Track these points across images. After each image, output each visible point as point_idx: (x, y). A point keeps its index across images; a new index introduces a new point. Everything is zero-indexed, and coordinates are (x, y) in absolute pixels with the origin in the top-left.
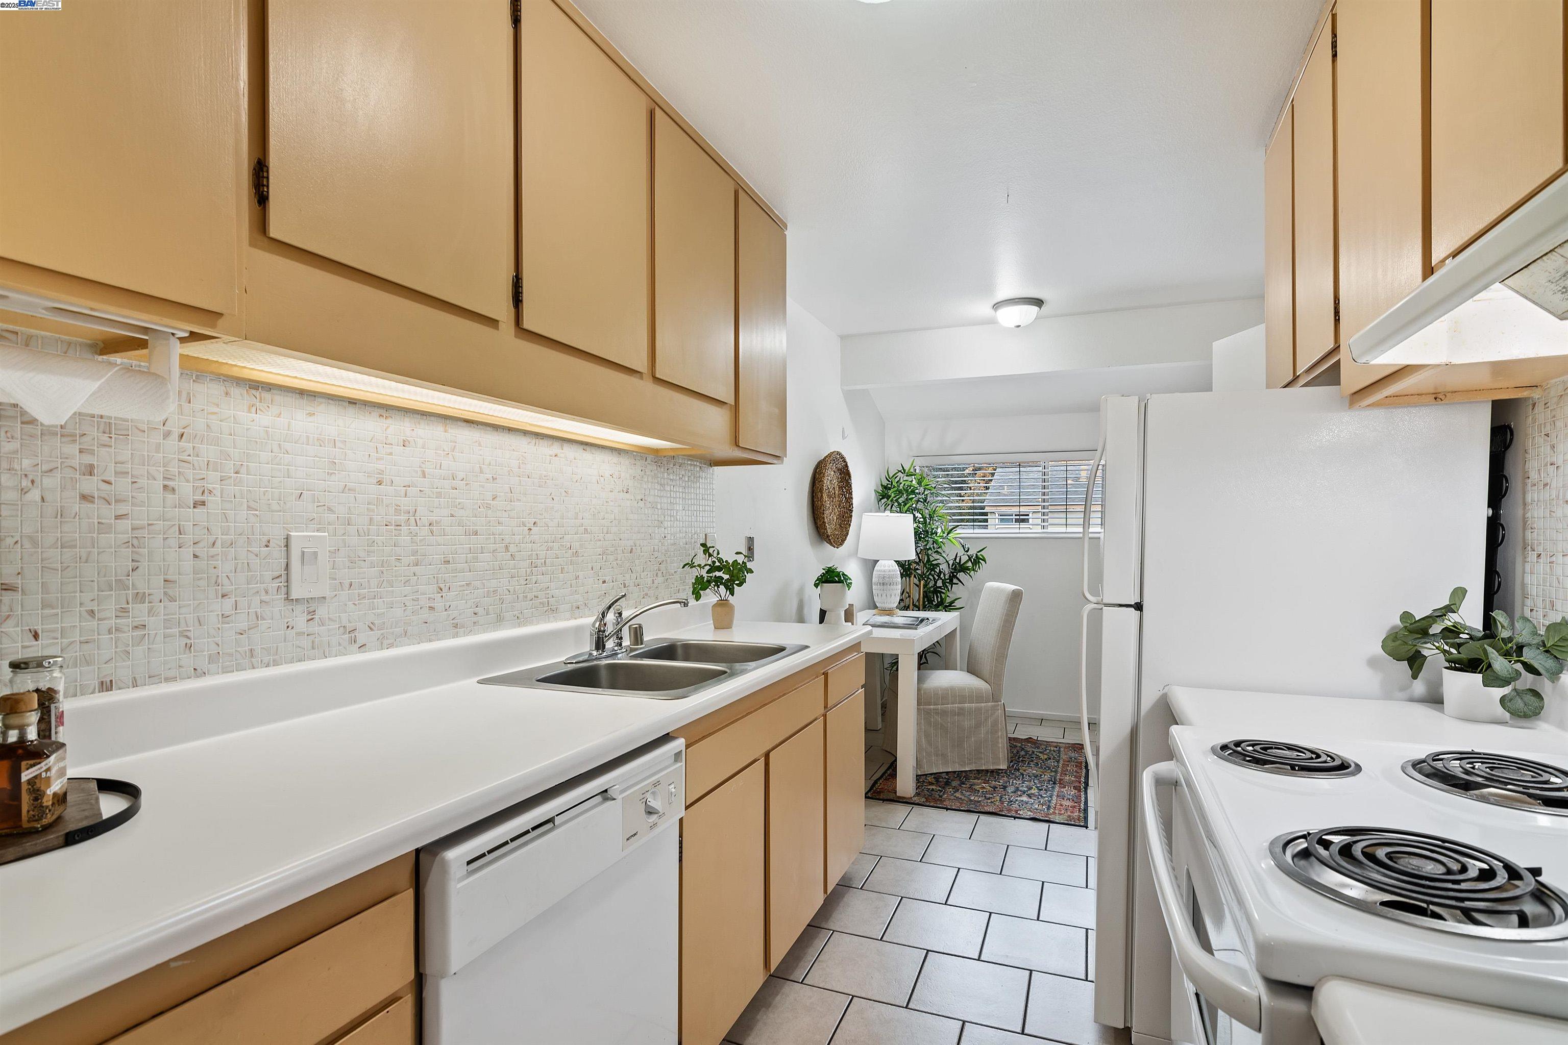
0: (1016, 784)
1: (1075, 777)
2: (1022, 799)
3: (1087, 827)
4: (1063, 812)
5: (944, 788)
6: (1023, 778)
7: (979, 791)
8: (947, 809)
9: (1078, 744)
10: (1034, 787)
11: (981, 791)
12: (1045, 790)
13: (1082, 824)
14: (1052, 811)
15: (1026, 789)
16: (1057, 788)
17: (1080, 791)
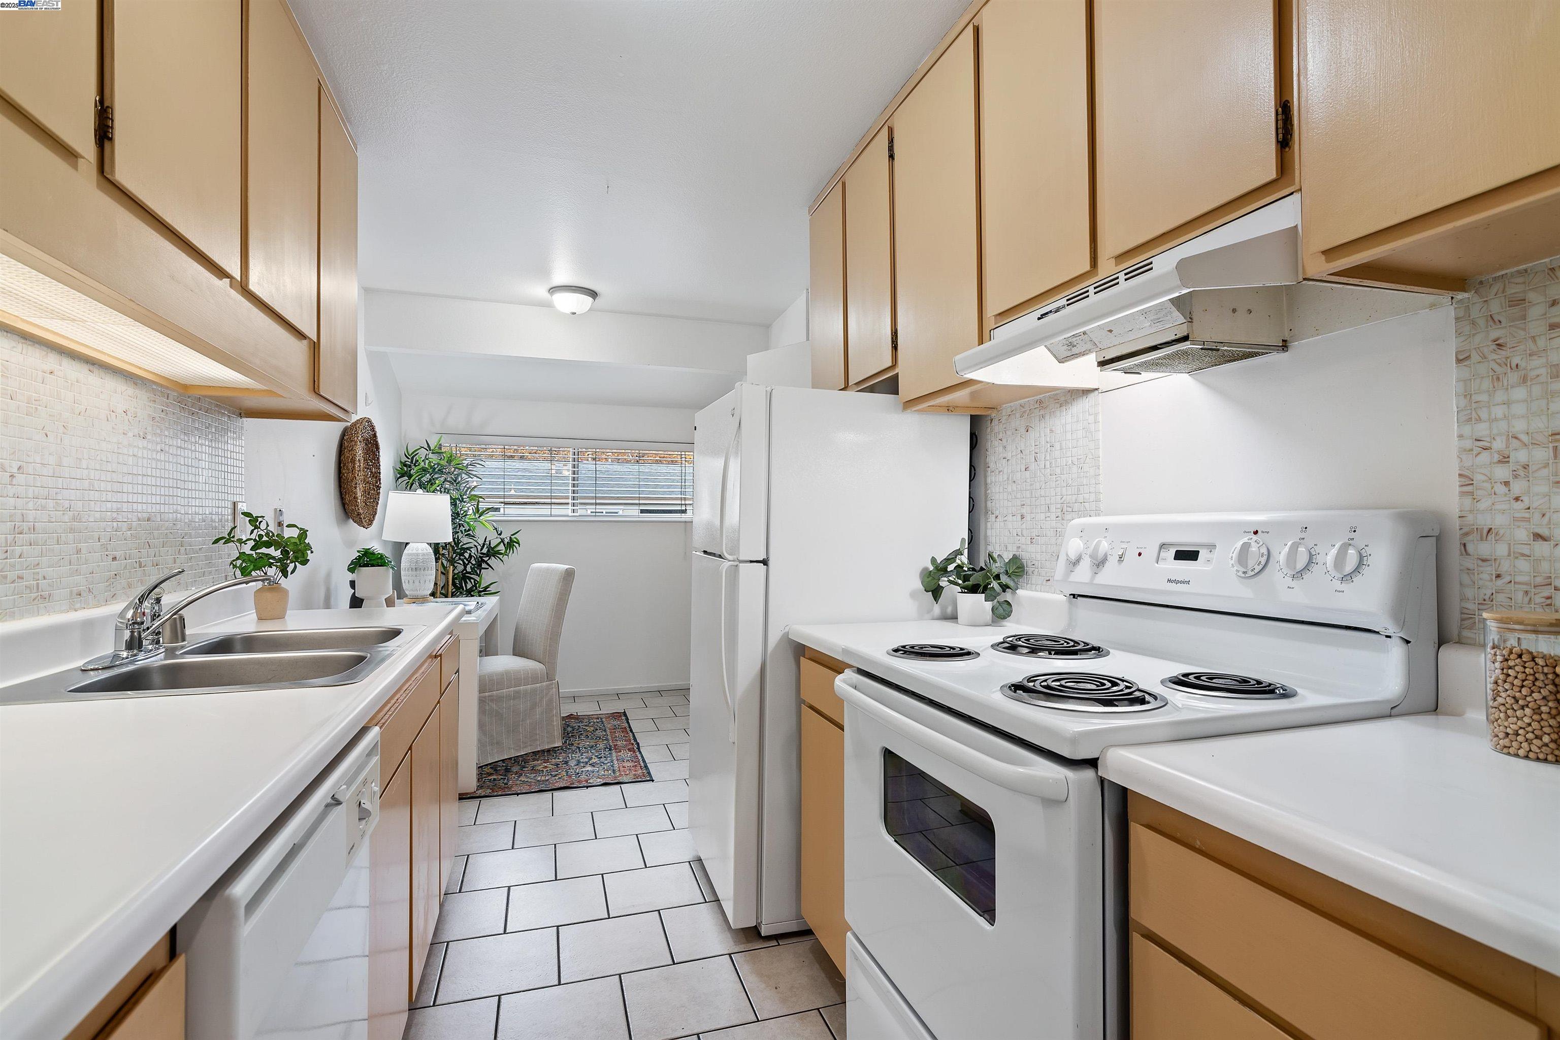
0: (576, 757)
1: (626, 741)
2: (587, 769)
3: (653, 781)
4: (628, 773)
5: (505, 775)
6: (580, 751)
7: (543, 771)
8: (518, 794)
9: (616, 713)
10: (593, 757)
11: (545, 770)
12: (605, 757)
13: (648, 779)
14: (618, 774)
15: (587, 760)
16: (614, 754)
17: (634, 752)
